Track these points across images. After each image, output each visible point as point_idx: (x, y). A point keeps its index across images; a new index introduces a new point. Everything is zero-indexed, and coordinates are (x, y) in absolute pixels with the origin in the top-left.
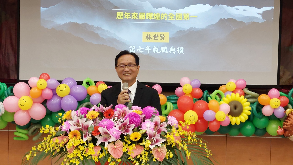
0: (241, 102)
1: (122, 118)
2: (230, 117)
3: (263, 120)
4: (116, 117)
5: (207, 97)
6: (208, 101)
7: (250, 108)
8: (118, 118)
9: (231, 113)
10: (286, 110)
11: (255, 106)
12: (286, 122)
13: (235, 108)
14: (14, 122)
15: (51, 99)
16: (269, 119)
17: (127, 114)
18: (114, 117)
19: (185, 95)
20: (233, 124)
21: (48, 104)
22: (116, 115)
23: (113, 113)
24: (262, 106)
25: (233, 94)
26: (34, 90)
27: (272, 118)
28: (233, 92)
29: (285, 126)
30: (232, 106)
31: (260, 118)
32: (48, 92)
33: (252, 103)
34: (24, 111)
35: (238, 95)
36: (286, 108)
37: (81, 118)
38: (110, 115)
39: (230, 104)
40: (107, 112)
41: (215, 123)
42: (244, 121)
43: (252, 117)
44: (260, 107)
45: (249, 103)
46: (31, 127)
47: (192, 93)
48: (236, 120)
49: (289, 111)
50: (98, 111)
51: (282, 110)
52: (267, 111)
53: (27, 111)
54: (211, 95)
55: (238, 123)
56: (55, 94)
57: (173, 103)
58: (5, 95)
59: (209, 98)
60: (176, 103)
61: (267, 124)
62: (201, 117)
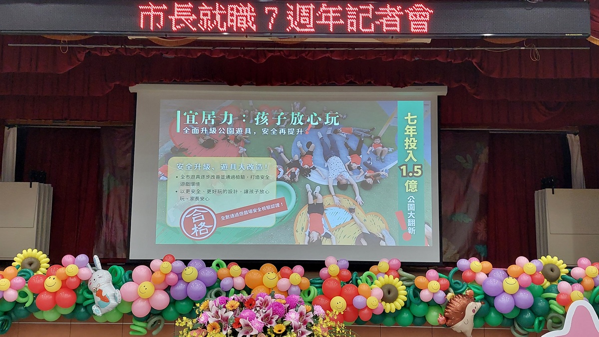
0: (396, 286)
1: (264, 308)
2: (383, 303)
3: (421, 306)
4: (258, 307)
5: (357, 280)
6: (357, 285)
7: (405, 293)
8: (260, 309)
9: (384, 299)
10: (446, 294)
11: (411, 289)
12: (447, 308)
13: (389, 293)
14: (131, 313)
15: (175, 285)
16: (429, 305)
17: (270, 303)
18: (256, 307)
19: (331, 278)
20: (387, 311)
21: (172, 291)
22: (258, 305)
23: (255, 302)
24: (420, 290)
25: (386, 276)
26: (157, 275)
27: (431, 304)
28: (386, 273)
29: (446, 314)
30: (386, 291)
31: (418, 304)
32: (173, 276)
33: (408, 287)
34: (144, 299)
35: (391, 277)
36: (447, 292)
37: (220, 309)
38: (251, 305)
39: (382, 288)
40: (248, 302)
41: (366, 311)
42: (399, 308)
43: (408, 303)
44: (417, 291)
45: (404, 287)
46: (150, 319)
47: (338, 276)
48: (390, 307)
49: (450, 295)
50: (239, 301)
51: (442, 294)
52: (425, 295)
53: (148, 300)
54: (361, 277)
55: (393, 311)
56: (180, 279)
57: (317, 288)
58: (122, 280)
59: (359, 281)
60: (321, 287)
61: (427, 312)
62: (350, 304)
